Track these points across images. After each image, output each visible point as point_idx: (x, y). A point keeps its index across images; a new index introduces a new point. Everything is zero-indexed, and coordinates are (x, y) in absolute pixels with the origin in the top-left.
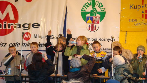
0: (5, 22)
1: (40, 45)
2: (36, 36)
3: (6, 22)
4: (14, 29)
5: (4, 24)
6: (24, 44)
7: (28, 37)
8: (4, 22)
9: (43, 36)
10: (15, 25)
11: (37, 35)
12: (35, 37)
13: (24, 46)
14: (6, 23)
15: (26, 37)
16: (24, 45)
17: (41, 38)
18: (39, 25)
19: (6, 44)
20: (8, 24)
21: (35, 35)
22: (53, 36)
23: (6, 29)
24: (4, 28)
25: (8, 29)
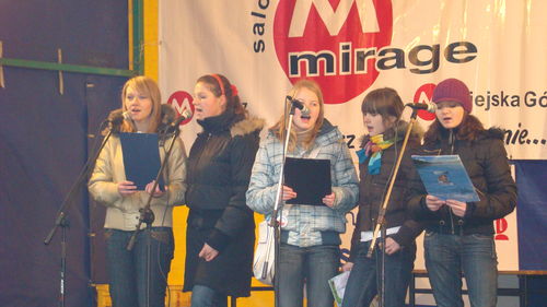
0: (345, 44)
3: (350, 44)
4: (378, 73)
5: (342, 51)
8: (342, 44)
9: (491, 95)
10: (382, 53)
14: (347, 47)
17: (485, 106)
18: (471, 48)
19: (353, 137)
20: (356, 50)
22: (534, 94)
23: (349, 73)
24: (344, 71)
25: (356, 72)
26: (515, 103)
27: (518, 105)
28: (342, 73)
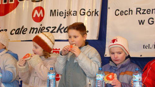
1: (62, 30)
2: (53, 13)
4: (19, 3)
6: (34, 29)
7: (41, 15)
9: (66, 12)
11: (55, 11)
12: (53, 15)
13: (33, 33)
15: (36, 15)
16: (32, 30)
17: (64, 16)
21: (51, 11)
22: (84, 10)
23: (7, 3)
24: (4, 2)
25: (10, 3)
26: (75, 14)
27: (76, 15)
28: (3, 3)
